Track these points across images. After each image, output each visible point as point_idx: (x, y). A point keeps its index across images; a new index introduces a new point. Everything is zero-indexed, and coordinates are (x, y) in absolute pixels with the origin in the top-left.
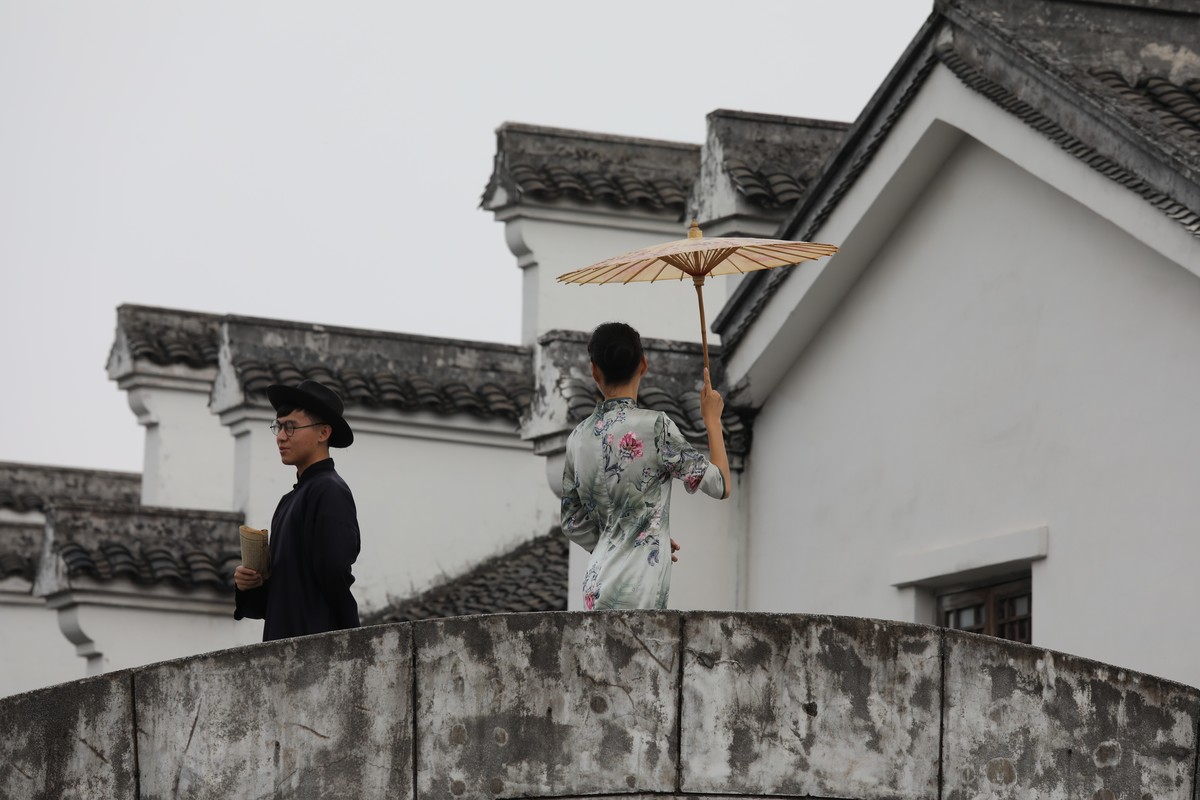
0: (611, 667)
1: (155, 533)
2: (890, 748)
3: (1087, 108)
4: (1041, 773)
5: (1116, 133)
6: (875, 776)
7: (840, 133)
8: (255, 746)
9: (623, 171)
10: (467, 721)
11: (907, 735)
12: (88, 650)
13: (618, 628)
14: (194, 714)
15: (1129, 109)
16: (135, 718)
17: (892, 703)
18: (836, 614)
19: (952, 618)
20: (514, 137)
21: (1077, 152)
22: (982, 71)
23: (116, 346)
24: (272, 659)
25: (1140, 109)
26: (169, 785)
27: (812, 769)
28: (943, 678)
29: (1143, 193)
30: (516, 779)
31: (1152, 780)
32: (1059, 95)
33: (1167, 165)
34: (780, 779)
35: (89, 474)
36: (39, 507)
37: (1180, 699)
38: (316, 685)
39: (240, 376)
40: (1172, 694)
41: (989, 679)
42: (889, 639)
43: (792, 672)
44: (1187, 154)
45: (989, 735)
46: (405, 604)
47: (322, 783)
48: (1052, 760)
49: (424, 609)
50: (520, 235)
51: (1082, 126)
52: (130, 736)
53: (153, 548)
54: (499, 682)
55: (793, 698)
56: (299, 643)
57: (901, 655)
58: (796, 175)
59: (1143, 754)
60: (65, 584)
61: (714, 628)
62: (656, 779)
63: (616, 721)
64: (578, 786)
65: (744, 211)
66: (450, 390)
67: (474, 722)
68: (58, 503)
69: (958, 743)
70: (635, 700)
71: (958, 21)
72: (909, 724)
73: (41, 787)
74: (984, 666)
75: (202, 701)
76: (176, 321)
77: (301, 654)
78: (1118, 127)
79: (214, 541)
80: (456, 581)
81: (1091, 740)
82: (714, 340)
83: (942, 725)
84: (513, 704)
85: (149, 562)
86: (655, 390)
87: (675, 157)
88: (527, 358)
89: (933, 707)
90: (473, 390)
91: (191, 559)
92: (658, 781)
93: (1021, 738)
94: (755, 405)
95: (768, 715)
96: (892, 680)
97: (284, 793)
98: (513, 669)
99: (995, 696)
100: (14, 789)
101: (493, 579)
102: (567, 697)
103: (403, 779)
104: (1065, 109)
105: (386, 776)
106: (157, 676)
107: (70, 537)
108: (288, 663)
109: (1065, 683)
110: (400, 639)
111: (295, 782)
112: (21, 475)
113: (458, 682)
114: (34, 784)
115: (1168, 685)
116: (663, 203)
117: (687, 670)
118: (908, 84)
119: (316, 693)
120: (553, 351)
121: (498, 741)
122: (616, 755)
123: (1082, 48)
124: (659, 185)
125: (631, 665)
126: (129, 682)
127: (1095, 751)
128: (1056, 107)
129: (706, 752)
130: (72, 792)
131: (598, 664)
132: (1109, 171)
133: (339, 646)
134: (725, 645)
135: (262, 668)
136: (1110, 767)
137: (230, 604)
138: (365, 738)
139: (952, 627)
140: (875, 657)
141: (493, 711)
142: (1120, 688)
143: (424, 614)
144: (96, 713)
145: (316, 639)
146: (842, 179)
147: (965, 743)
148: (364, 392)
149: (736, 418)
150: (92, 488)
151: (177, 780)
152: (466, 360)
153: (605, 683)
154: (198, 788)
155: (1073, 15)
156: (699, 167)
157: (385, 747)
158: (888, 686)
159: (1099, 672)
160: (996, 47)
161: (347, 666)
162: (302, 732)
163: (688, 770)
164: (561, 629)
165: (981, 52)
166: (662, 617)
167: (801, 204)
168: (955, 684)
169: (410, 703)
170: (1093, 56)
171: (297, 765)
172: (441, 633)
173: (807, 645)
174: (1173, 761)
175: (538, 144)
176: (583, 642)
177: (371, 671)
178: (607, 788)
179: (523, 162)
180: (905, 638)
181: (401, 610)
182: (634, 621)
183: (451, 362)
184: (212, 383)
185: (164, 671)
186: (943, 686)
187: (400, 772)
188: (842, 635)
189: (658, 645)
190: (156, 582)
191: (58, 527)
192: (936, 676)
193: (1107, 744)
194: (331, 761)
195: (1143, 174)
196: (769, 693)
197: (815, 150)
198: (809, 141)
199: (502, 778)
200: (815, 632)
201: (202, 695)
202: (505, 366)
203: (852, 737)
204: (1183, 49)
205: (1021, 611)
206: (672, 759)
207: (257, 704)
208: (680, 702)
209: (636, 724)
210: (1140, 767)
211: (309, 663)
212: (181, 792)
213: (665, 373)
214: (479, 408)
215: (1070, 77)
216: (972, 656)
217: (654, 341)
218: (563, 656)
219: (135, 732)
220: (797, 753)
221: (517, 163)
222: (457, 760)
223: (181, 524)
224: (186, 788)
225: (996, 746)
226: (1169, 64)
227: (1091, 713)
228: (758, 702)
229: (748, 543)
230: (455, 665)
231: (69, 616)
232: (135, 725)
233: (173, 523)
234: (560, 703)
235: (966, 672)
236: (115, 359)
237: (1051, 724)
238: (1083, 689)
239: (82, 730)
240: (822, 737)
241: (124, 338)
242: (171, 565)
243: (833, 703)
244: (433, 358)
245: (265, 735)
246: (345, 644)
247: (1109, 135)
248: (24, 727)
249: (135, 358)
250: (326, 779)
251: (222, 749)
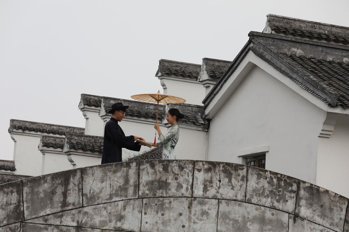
0: (179, 171)
1: (87, 140)
2: (236, 189)
3: (280, 60)
4: (266, 195)
5: (285, 66)
6: (232, 195)
7: (230, 63)
8: (106, 184)
9: (185, 70)
10: (149, 181)
11: (239, 187)
12: (73, 163)
13: (181, 163)
14: (94, 177)
15: (288, 61)
16: (82, 178)
17: (236, 180)
18: (226, 162)
19: (249, 163)
20: (163, 62)
21: (277, 69)
22: (259, 52)
23: (80, 102)
24: (110, 167)
25: (290, 61)
26: (89, 191)
27: (220, 193)
28: (247, 175)
29: (290, 78)
30: (159, 193)
31: (288, 197)
32: (274, 58)
33: (295, 73)
34: (213, 195)
35: (74, 128)
36: (64, 134)
37: (294, 181)
38: (119, 173)
39: (105, 109)
40: (293, 180)
41: (256, 176)
42: (236, 167)
43: (216, 173)
44: (300, 71)
45: (256, 187)
46: (137, 157)
47: (119, 192)
48: (268, 193)
49: (141, 158)
50: (164, 82)
51: (279, 64)
52: (81, 181)
53: (87, 143)
54: (156, 173)
55: (216, 179)
56: (116, 164)
57: (239, 170)
58: (220, 72)
59: (287, 192)
60: (69, 150)
61: (201, 164)
62: (188, 194)
63: (180, 182)
64: (172, 195)
65: (210, 79)
66: (148, 113)
67: (151, 181)
68: (68, 134)
69: (250, 189)
70: (184, 178)
71: (254, 42)
72: (240, 185)
73: (63, 191)
74: (256, 173)
75: (96, 175)
76: (93, 97)
77: (116, 166)
78: (286, 64)
79: (99, 142)
80: (148, 152)
81: (276, 189)
82: (203, 105)
83: (246, 185)
84: (159, 178)
85: (86, 146)
86: (190, 115)
87: (196, 67)
88: (164, 107)
89: (245, 181)
90: (153, 114)
91: (94, 146)
92: (188, 195)
93: (262, 188)
94: (211, 118)
95: (211, 182)
96: (237, 176)
97: (112, 194)
98: (159, 171)
99: (257, 179)
100: (58, 191)
101: (155, 152)
102: (170, 177)
103: (136, 192)
104: (275, 60)
105: (133, 192)
106: (87, 169)
107: (70, 141)
108: (113, 168)
109: (272, 177)
110: (136, 164)
111: (114, 192)
112: (61, 128)
113: (148, 173)
114: (62, 190)
115: (292, 178)
116: (193, 76)
117: (195, 172)
118: (244, 54)
119: (119, 174)
120: (169, 106)
121: (156, 185)
122: (180, 189)
123: (279, 48)
124: (192, 73)
125: (183, 171)
126: (81, 170)
127: (277, 191)
128: (273, 60)
129: (198, 189)
130: (69, 192)
131: (177, 170)
132: (284, 73)
133: (124, 165)
134: (203, 167)
135: (108, 169)
136: (280, 194)
137: (101, 155)
138: (128, 184)
139: (249, 165)
140: (233, 171)
141: (155, 179)
142: (282, 178)
143: (141, 159)
144: (74, 176)
145: (119, 163)
146: (230, 73)
147: (251, 189)
148: (130, 113)
149: (207, 121)
150: (75, 131)
151: (90, 191)
152: (151, 107)
153: (178, 174)
154: (94, 192)
155: (277, 41)
156: (201, 70)
157: (132, 186)
158: (236, 177)
159: (279, 175)
160: (262, 47)
161: (125, 169)
162: (116, 182)
163: (194, 192)
164: (169, 163)
165: (258, 48)
166: (190, 161)
167: (221, 78)
168: (250, 177)
169: (138, 177)
170: (281, 50)
171: (115, 189)
172: (145, 163)
173: (220, 168)
174: (292, 193)
175: (168, 64)
176: (174, 166)
177: (130, 170)
178: (178, 196)
179: (165, 67)
180: (240, 167)
181: (136, 158)
182: (184, 162)
183: (148, 108)
184: (100, 110)
185: (88, 169)
186: (247, 177)
187: (135, 191)
188: (227, 166)
189: (189, 167)
190: (87, 150)
191: (68, 139)
192: (246, 175)
193: (279, 189)
194: (121, 188)
195: (290, 74)
196: (211, 177)
197: (225, 67)
198: (223, 65)
199: (156, 193)
200: (221, 165)
201: (96, 174)
202: (160, 109)
203: (228, 187)
204: (299, 49)
205: (263, 162)
206: (191, 190)
207: (107, 176)
208: (193, 179)
209: (184, 183)
210: (286, 194)
211: (117, 168)
212: (91, 193)
213: (192, 111)
214: (154, 117)
215: (276, 54)
216: (253, 171)
217: (190, 105)
218: (169, 169)
219: (82, 180)
220: (217, 190)
221: (163, 67)
222: (147, 189)
223: (92, 139)
224: (92, 192)
225: (257, 189)
226: (296, 52)
227: (277, 183)
228: (209, 179)
229: (208, 147)
230: (147, 170)
231: (69, 156)
232: (82, 179)
233: (91, 138)
234: (169, 178)
235: (252, 174)
236: (80, 105)
237: (269, 185)
238: (275, 178)
239: (72, 180)
240: (222, 187)
241: (82, 101)
242: (90, 147)
243: (225, 180)
244: (145, 107)
245: (108, 182)
246: (125, 164)
247: (284, 66)
248: (60, 178)
249: (84, 105)
250: (120, 192)
251: (99, 185)
